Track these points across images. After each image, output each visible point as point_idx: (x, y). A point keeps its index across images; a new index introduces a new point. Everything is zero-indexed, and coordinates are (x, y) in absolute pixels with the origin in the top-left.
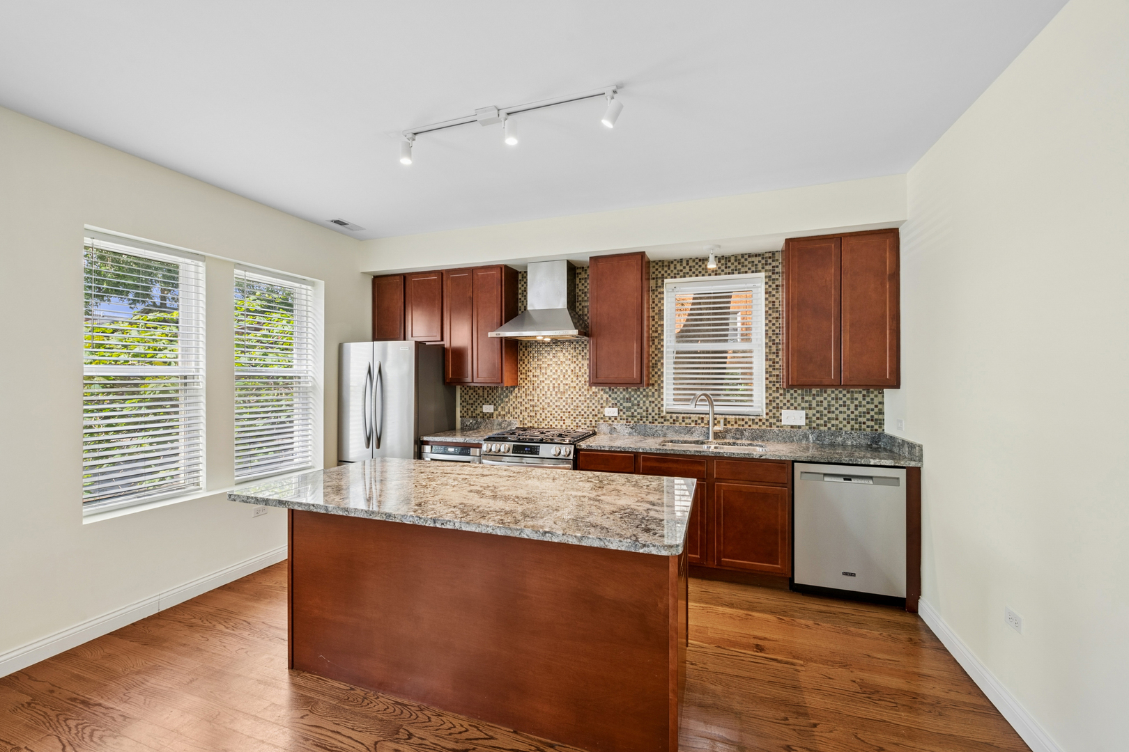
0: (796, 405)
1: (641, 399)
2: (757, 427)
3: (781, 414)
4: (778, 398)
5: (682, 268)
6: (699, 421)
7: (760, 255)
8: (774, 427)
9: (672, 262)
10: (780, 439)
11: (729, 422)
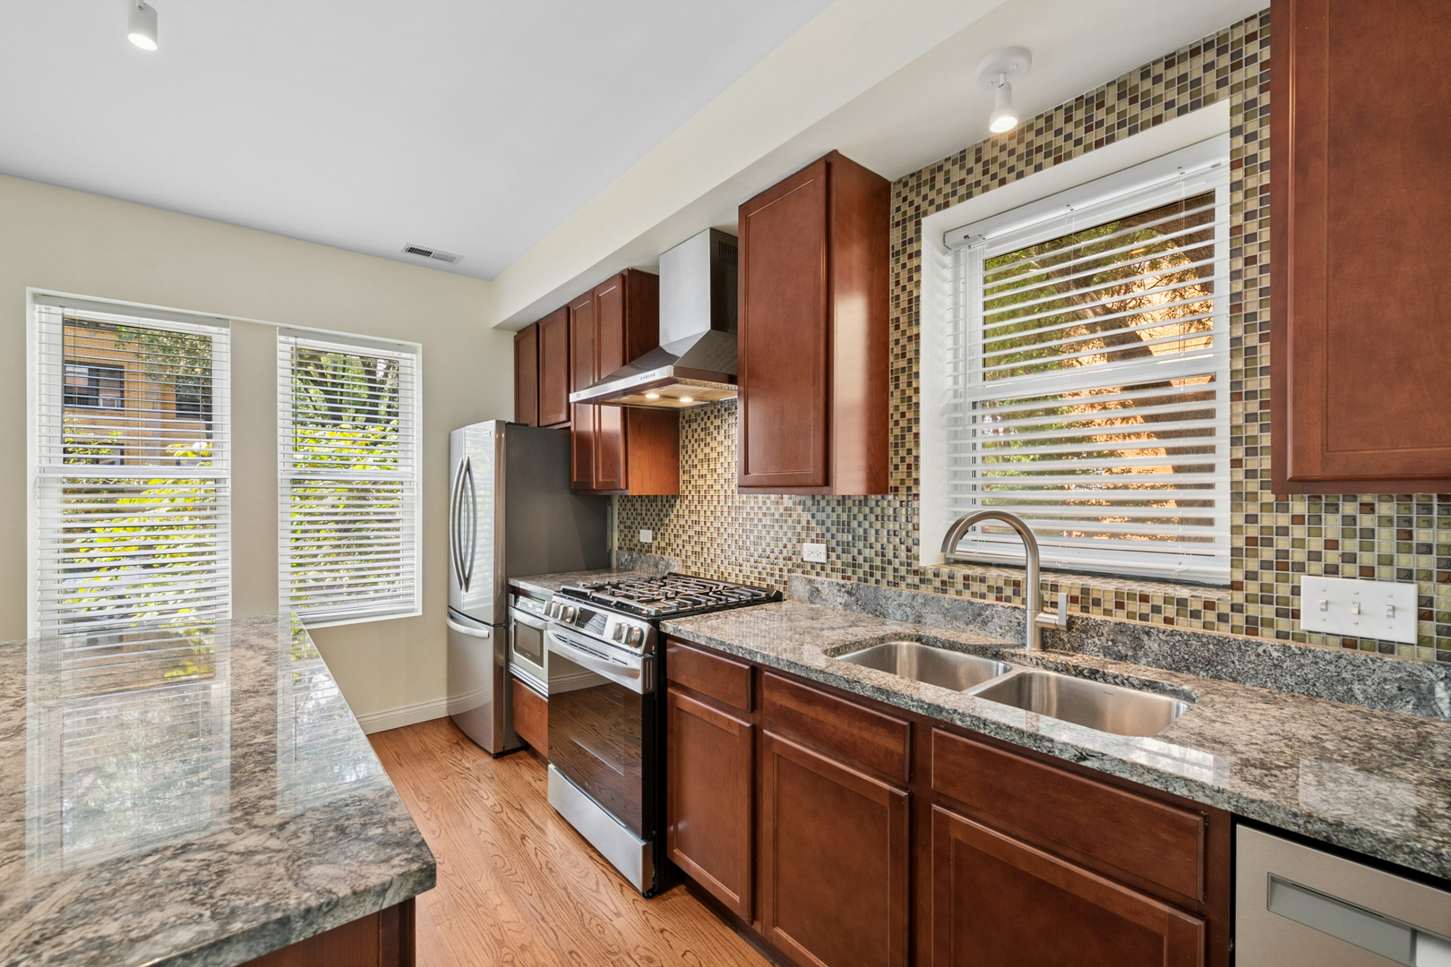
0: (1367, 559)
1: (871, 525)
2: (1196, 626)
3: (1296, 591)
4: (1283, 531)
5: (963, 175)
6: (1008, 591)
7: (1208, 46)
8: (1267, 638)
9: (940, 168)
11: (1097, 603)
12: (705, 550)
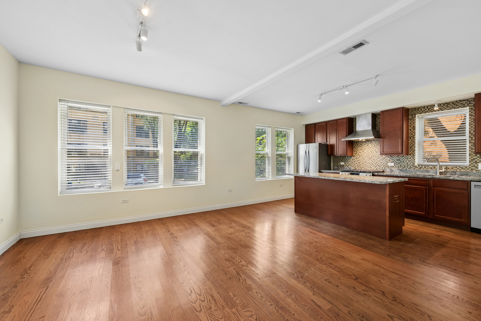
1: (405, 160)
2: (464, 170)
3: (478, 165)
4: (476, 158)
5: (424, 110)
6: (433, 168)
7: (466, 100)
8: (474, 171)
9: (420, 108)
10: (477, 175)
11: (449, 168)
12: (361, 165)
